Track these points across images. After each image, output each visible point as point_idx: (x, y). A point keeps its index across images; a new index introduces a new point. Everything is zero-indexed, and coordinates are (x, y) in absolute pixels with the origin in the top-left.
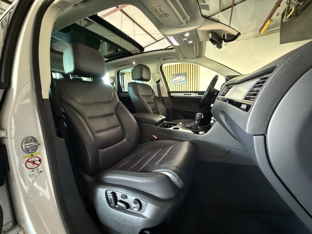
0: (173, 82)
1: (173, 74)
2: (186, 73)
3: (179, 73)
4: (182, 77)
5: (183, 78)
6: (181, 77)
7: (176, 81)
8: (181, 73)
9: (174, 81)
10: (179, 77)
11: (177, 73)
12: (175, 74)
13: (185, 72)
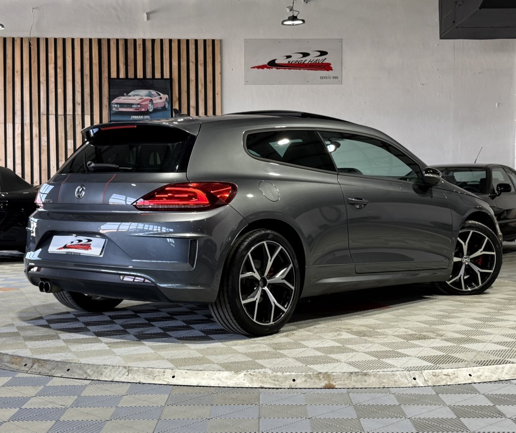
0: (114, 109)
1: (114, 75)
2: (171, 79)
3: (140, 75)
4: (154, 92)
5: (160, 100)
6: (150, 95)
7: (130, 105)
8: (149, 76)
9: (122, 105)
10: (143, 93)
11: (131, 75)
12: (122, 75)
13: (167, 75)
